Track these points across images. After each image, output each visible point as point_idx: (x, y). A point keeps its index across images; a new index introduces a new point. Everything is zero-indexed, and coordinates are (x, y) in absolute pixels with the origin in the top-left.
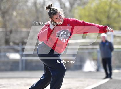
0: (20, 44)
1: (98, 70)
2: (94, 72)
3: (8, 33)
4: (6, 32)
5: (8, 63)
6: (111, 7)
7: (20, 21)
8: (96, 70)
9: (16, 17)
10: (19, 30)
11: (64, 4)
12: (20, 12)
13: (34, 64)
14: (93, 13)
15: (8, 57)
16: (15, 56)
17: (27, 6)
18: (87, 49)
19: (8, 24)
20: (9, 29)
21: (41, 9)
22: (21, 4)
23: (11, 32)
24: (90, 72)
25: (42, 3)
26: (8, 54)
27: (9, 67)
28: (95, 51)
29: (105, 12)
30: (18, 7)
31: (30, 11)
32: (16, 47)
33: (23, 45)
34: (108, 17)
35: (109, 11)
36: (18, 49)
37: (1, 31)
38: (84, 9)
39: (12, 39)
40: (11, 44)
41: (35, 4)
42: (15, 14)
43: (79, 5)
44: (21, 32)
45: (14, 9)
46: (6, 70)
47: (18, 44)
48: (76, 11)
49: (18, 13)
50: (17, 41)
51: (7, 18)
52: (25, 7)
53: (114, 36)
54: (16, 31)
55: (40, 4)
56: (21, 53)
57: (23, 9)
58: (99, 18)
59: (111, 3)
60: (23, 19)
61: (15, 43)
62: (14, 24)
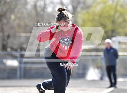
0: (19, 50)
1: (102, 79)
2: (97, 81)
3: (6, 38)
4: (4, 36)
5: (4, 70)
6: (116, 11)
7: (19, 25)
8: (99, 78)
9: (14, 20)
10: (18, 34)
12: (19, 15)
13: (33, 72)
14: (97, 18)
15: (5, 64)
16: (13, 63)
17: (27, 9)
18: (91, 56)
19: (6, 28)
20: (6, 34)
21: (42, 13)
22: (19, 7)
23: (8, 37)
24: (94, 80)
25: (43, 6)
26: (5, 61)
27: (6, 75)
28: (99, 58)
29: (110, 16)
30: (16, 10)
31: (29, 15)
32: (14, 53)
33: (21, 51)
34: (113, 22)
35: (114, 16)
36: (16, 55)
38: (88, 13)
39: (9, 44)
40: (9, 50)
41: (35, 6)
42: (13, 17)
43: (83, 8)
44: (20, 37)
45: (12, 12)
46: (3, 79)
47: (16, 50)
48: (79, 15)
49: (16, 17)
50: (15, 47)
51: (5, 21)
52: (24, 10)
53: (120, 43)
54: (15, 36)
55: (40, 7)
56: (19, 59)
57: (22, 13)
58: (104, 22)
59: (116, 7)
60: (22, 23)
61: (13, 49)
62: (12, 28)
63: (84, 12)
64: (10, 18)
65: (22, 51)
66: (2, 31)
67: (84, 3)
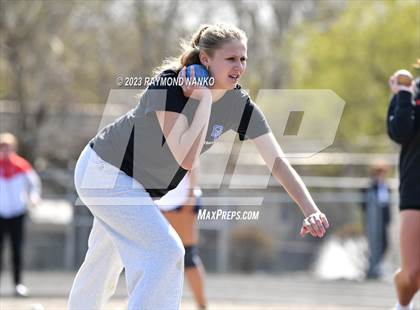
2: (354, 281)
3: (30, 121)
4: (23, 114)
7: (79, 77)
8: (363, 273)
11: (253, 15)
12: (81, 39)
14: (361, 54)
17: (107, 17)
18: (337, 190)
20: (33, 106)
21: (160, 33)
22: (81, 9)
23: (41, 116)
24: (342, 280)
30: (73, 21)
37: (4, 113)
38: (328, 33)
39: (43, 146)
40: (41, 163)
41: (140, 7)
42: (57, 46)
43: (310, 18)
51: (28, 60)
54: (63, 114)
55: (156, 9)
57: (93, 31)
60: (91, 69)
62: (53, 84)
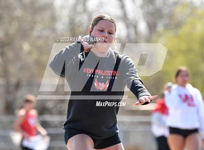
63: (170, 34)
64: (21, 48)
65: (45, 114)
66: (6, 74)
67: (171, 16)
